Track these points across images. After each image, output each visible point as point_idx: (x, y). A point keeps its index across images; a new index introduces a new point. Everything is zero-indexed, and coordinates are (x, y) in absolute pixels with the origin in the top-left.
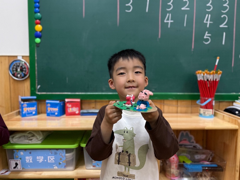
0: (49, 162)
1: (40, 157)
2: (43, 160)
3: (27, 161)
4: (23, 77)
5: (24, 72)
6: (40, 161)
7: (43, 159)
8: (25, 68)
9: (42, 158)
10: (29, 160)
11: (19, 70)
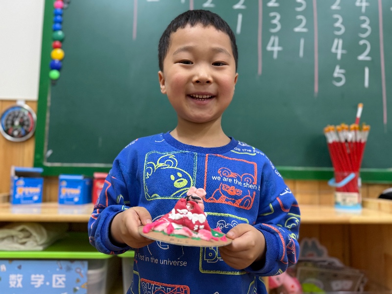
0: (54, 286)
1: (38, 276)
2: (42, 283)
3: (12, 284)
4: (22, 136)
5: (25, 127)
6: (37, 285)
7: (42, 280)
8: (28, 120)
9: (40, 278)
10: (15, 283)
11: (17, 123)
